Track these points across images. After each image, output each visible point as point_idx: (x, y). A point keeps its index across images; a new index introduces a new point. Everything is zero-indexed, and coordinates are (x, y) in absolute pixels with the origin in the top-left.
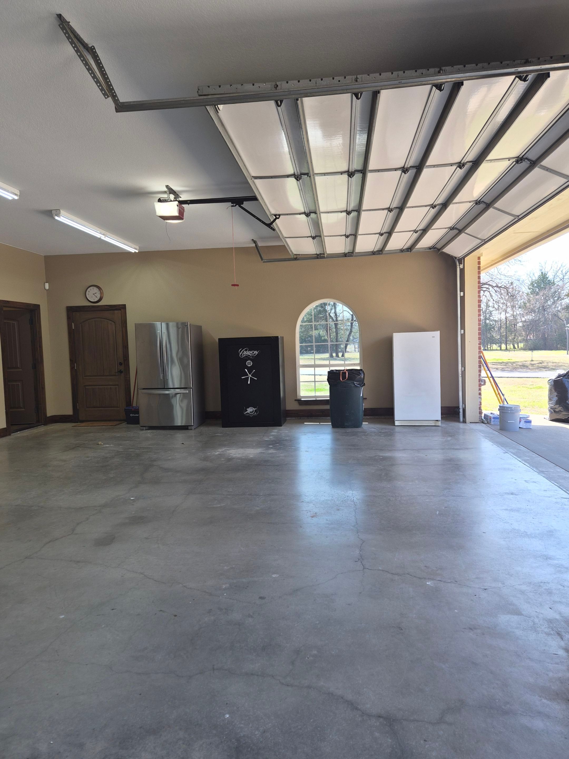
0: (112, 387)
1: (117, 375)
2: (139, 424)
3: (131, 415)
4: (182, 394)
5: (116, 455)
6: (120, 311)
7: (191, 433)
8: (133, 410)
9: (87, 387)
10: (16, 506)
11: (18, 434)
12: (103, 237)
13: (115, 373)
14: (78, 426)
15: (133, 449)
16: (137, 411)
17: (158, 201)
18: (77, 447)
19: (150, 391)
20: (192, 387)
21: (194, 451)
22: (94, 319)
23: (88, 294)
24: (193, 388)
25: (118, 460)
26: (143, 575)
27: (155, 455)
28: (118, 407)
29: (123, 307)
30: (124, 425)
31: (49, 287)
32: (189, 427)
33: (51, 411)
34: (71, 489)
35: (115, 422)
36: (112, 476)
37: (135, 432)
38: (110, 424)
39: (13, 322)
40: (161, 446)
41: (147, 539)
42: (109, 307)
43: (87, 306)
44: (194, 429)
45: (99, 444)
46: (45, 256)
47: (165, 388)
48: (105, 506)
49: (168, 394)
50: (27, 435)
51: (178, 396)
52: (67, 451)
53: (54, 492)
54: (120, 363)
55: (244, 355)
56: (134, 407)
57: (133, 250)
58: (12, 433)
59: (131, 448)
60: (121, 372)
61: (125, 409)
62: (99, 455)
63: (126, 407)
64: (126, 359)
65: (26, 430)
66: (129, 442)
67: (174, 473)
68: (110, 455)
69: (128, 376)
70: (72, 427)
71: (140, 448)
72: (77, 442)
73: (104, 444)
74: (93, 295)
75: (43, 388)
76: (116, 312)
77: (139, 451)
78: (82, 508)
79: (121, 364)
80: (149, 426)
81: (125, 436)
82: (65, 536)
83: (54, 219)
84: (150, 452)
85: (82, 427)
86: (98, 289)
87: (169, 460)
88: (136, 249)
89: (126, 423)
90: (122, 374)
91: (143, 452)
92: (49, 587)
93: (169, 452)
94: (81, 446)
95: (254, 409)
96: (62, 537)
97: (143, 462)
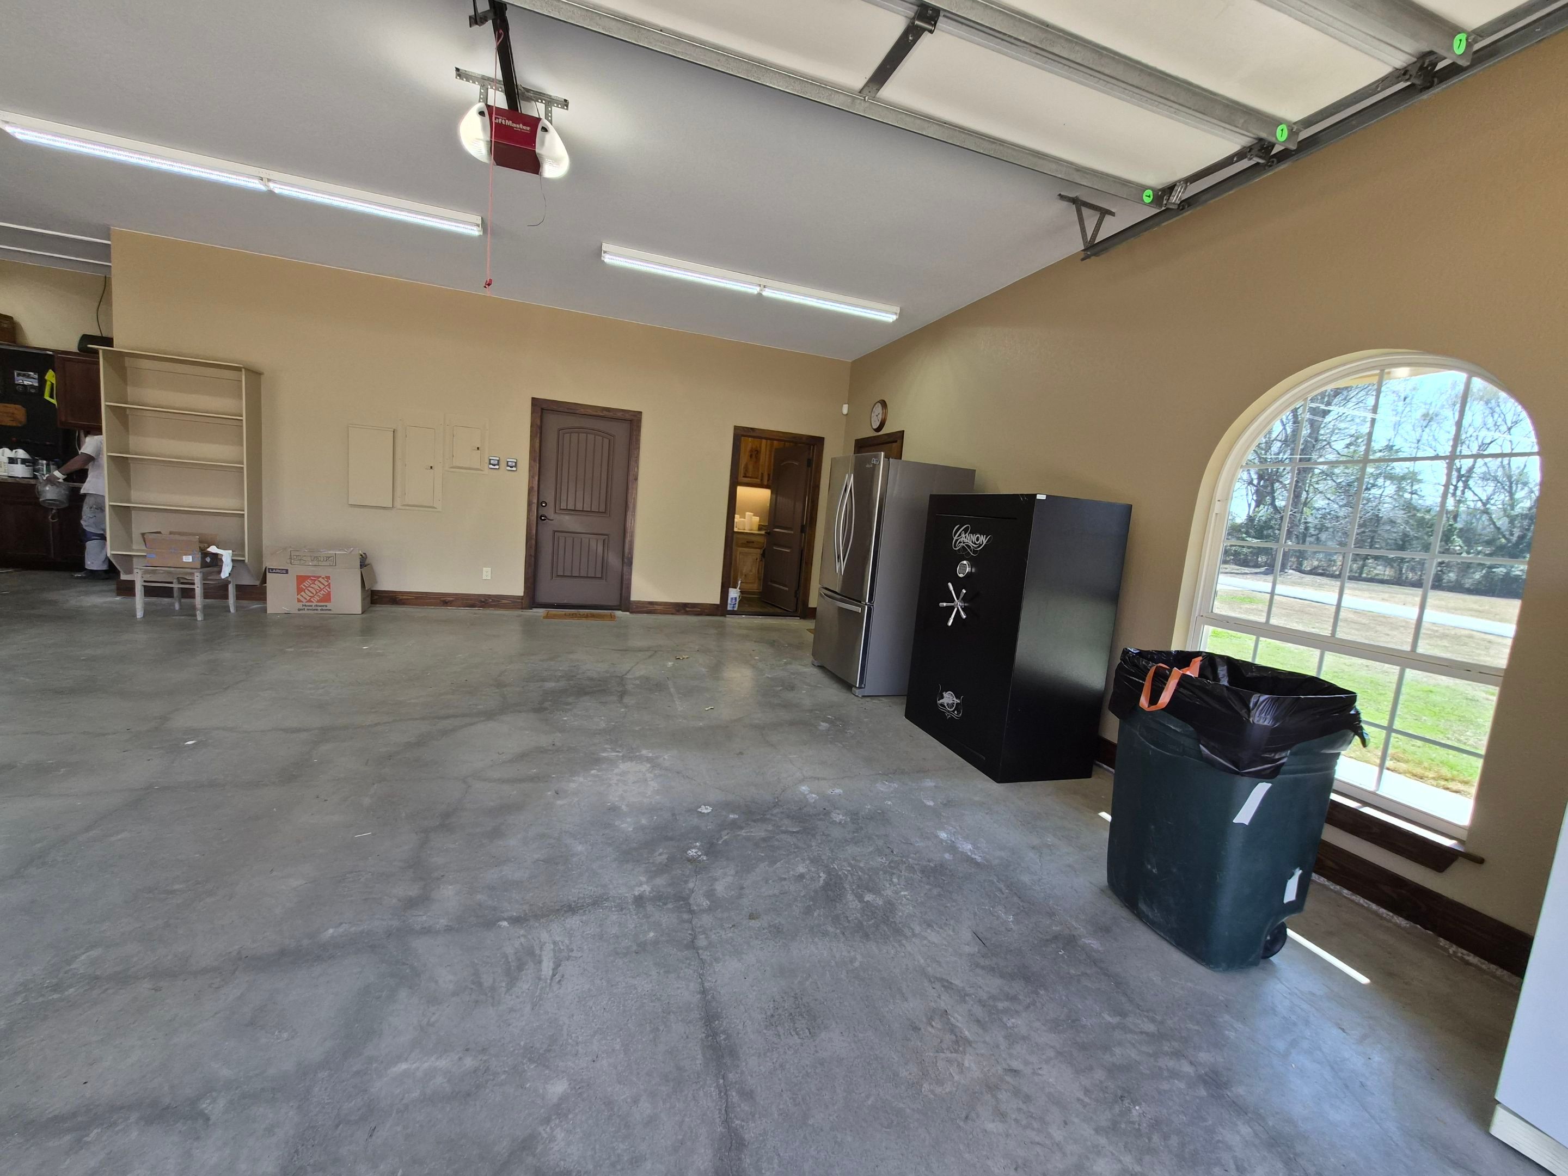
6: (897, 444)
20: (867, 601)
23: (873, 417)
24: (872, 604)
29: (901, 436)
31: (848, 410)
32: (852, 689)
42: (887, 437)
43: (870, 437)
44: (862, 697)
46: (852, 362)
55: (960, 542)
74: (876, 417)
76: (893, 445)
86: (883, 406)
88: (896, 314)
95: (955, 699)
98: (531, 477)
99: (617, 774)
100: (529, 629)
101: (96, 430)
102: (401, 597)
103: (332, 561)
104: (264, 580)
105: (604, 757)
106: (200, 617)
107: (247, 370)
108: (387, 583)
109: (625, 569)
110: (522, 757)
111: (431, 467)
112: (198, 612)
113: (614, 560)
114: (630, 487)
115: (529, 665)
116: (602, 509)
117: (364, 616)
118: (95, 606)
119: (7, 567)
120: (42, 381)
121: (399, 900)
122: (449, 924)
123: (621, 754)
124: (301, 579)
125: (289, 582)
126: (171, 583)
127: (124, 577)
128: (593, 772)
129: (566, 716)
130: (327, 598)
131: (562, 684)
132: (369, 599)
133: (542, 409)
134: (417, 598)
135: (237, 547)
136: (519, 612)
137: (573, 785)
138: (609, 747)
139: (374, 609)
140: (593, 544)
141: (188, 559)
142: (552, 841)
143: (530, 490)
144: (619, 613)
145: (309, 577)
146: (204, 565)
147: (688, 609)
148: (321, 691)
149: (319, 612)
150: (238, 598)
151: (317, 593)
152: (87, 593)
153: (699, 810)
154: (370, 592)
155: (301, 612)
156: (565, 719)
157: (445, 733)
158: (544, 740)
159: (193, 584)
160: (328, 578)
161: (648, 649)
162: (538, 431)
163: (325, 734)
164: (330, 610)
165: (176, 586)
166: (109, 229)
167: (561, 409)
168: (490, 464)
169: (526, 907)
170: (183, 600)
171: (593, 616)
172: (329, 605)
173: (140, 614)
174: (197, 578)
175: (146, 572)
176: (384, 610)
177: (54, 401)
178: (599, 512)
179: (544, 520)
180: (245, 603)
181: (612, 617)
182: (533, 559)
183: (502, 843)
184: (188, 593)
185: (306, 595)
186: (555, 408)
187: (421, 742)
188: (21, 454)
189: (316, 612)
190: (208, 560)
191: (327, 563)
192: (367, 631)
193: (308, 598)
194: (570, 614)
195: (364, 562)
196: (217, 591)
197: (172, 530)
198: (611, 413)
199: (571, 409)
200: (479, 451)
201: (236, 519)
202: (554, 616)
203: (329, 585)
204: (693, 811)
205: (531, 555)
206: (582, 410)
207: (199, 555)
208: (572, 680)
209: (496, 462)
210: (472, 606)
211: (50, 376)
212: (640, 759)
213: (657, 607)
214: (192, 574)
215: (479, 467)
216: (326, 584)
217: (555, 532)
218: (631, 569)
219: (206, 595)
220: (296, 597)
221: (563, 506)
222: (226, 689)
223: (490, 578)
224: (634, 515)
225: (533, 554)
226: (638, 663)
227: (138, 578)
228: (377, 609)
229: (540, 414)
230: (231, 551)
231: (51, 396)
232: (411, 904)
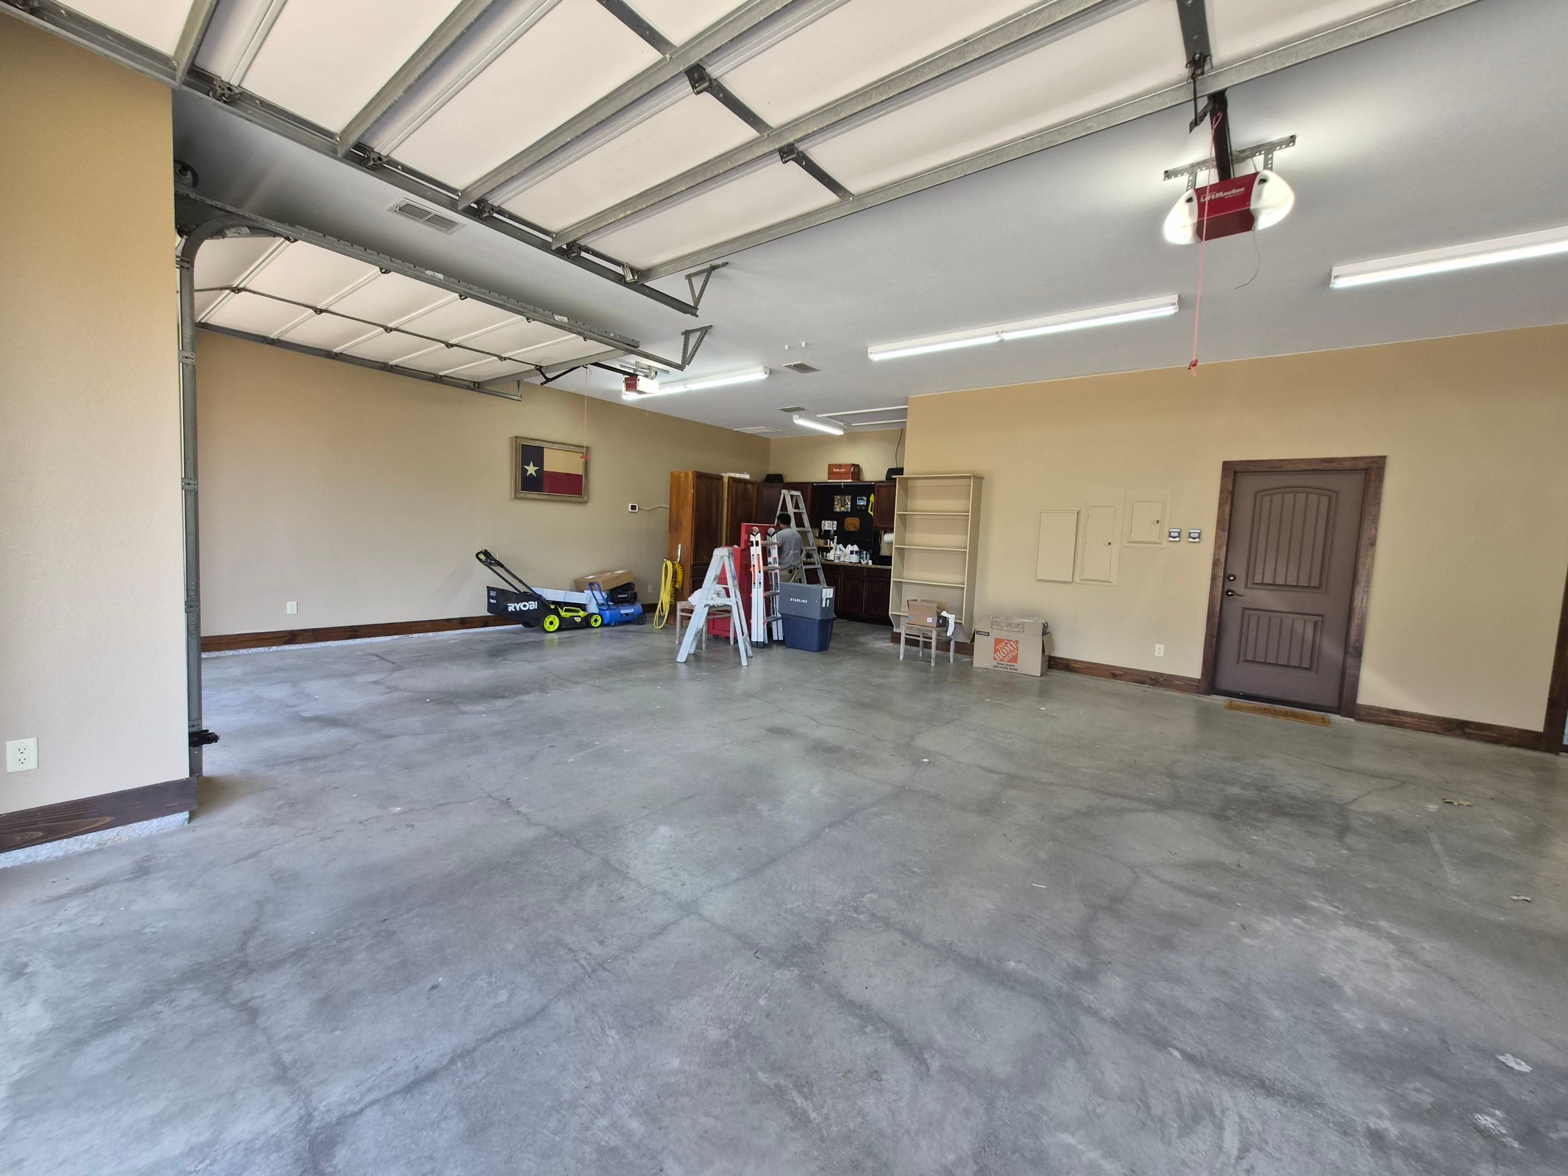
98: (1217, 548)
99: (1335, 939)
100: (1205, 718)
101: (891, 530)
102: (1074, 665)
103: (1020, 627)
104: (973, 640)
105: (1315, 908)
106: (933, 664)
107: (974, 477)
108: (1063, 651)
109: (1350, 661)
110: (1199, 866)
111: (1110, 544)
112: (932, 660)
113: (1331, 649)
114: (1362, 554)
115: (1207, 760)
116: (1315, 583)
117: (1042, 678)
118: (880, 649)
119: (844, 619)
120: (868, 501)
121: (1068, 965)
122: (1116, 1018)
123: (1341, 913)
124: (998, 641)
125: (990, 641)
126: (919, 636)
127: (895, 630)
128: (1295, 920)
129: (1256, 835)
130: (1015, 659)
131: (1250, 793)
132: (1047, 663)
133: (1235, 473)
134: (1087, 668)
135: (958, 613)
136: (1195, 697)
137: (1268, 928)
138: (1323, 896)
139: (1050, 673)
140: (1299, 626)
141: (930, 620)
142: (1236, 985)
143: (1215, 563)
144: (1336, 718)
145: (1004, 640)
146: (939, 625)
147: (1468, 730)
148: (1008, 741)
149: (1009, 670)
150: (956, 652)
151: (1008, 654)
152: (877, 639)
153: (1501, 1058)
154: (1048, 657)
155: (996, 668)
156: (1255, 838)
157: (1112, 811)
158: (1228, 857)
159: (931, 638)
160: (1017, 642)
161: (1390, 777)
162: (1229, 497)
163: (1011, 780)
164: (1016, 670)
165: (921, 639)
166: (908, 398)
167: (1261, 469)
168: (1170, 536)
169: (1203, 1050)
170: (924, 650)
171: (1295, 715)
172: (1016, 666)
173: (901, 658)
174: (934, 635)
175: (907, 628)
176: (1057, 675)
177: (872, 513)
178: (1309, 587)
179: (1231, 595)
180: (959, 656)
181: (1325, 722)
182: (1215, 639)
183: (1173, 957)
184: (927, 645)
185: (1000, 655)
186: (1252, 468)
187: (1089, 813)
188: (856, 548)
189: (1006, 670)
190: (941, 621)
191: (1017, 630)
192: (1044, 693)
193: (1001, 657)
194: (1261, 709)
195: (1045, 631)
196: (944, 645)
197: (923, 599)
198: (1334, 464)
199: (1274, 467)
200: (1159, 524)
201: (959, 591)
202: (1239, 708)
203: (1017, 648)
204: (1489, 1054)
205: (1212, 635)
206: (1290, 466)
207: (936, 618)
208: (1264, 792)
209: (1176, 534)
210: (1142, 683)
211: (872, 498)
212: (1376, 931)
213: (1404, 719)
214: (931, 631)
215: (1157, 540)
216: (1015, 647)
217: (1245, 609)
218: (1360, 662)
219: (937, 649)
220: (993, 655)
221: (1258, 579)
222: (947, 723)
223: (1162, 655)
224: (1367, 592)
225: (1215, 634)
226: (1370, 793)
227: (902, 630)
228: (1054, 674)
229: (1232, 478)
230: (954, 616)
231: (871, 511)
232: (1079, 975)
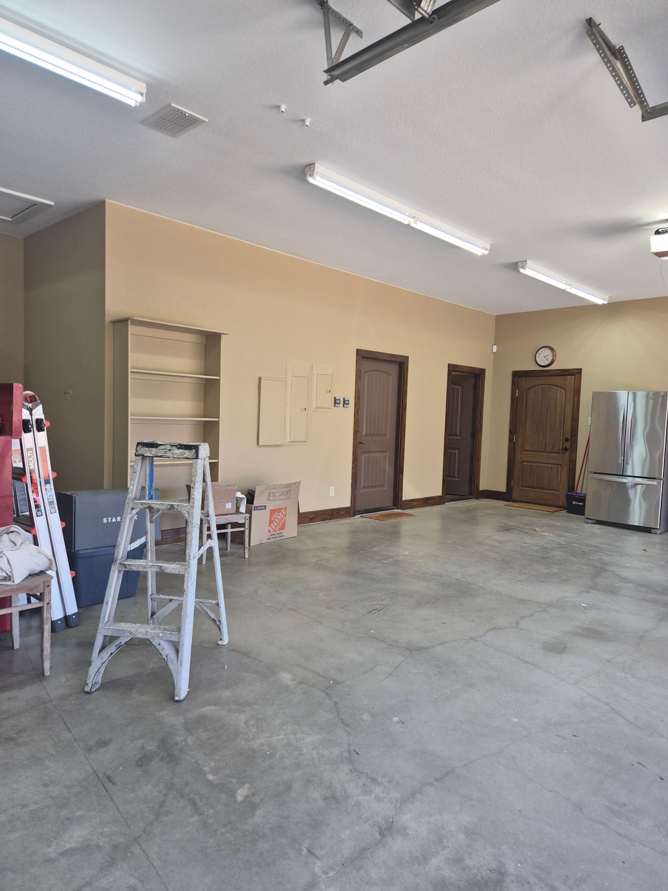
0: (553, 466)
1: (561, 452)
2: (584, 515)
3: (574, 503)
4: (645, 485)
5: (558, 548)
6: (574, 376)
7: (655, 538)
8: (576, 497)
9: (524, 463)
10: (456, 579)
11: (451, 504)
12: (568, 289)
13: (559, 450)
14: (510, 505)
15: (578, 544)
16: (583, 499)
17: (655, 234)
18: (513, 529)
19: (602, 476)
20: (662, 477)
21: (662, 563)
22: (541, 386)
23: (539, 357)
24: (664, 479)
25: (561, 554)
26: (610, 707)
27: (608, 558)
28: (558, 491)
29: (579, 372)
30: (564, 513)
31: (497, 350)
32: (652, 530)
33: (484, 485)
34: (510, 576)
35: (552, 508)
36: (556, 572)
37: (578, 524)
38: (548, 510)
39: (457, 387)
40: (614, 547)
41: (609, 661)
42: (561, 372)
43: (535, 371)
44: (660, 534)
45: (536, 530)
46: (497, 316)
47: (624, 475)
48: (550, 605)
49: (625, 483)
50: (460, 506)
51: (639, 487)
52: (502, 531)
53: (492, 574)
54: (567, 438)
56: (578, 493)
57: (600, 302)
58: (446, 502)
59: (575, 542)
60: (566, 449)
61: (567, 494)
62: (538, 544)
63: (568, 492)
64: (574, 434)
65: (459, 501)
66: (573, 535)
67: (636, 586)
68: (551, 546)
69: (574, 456)
70: (505, 505)
71: (587, 544)
72: (512, 523)
73: (542, 531)
74: (544, 358)
75: (479, 459)
76: (569, 377)
77: (585, 548)
78: (524, 600)
79: (567, 440)
80: (596, 520)
81: (566, 526)
82: (509, 628)
83: (519, 272)
84: (601, 552)
85: (515, 508)
86: (551, 350)
87: (627, 567)
88: (604, 300)
89: (566, 511)
90: (568, 453)
91: (590, 550)
92: (498, 680)
93: (627, 558)
94: (517, 529)
96: (505, 628)
97: (593, 563)
98: (356, 412)
103: (289, 494)
113: (389, 471)
114: (402, 413)
116: (385, 432)
124: (273, 512)
130: (282, 526)
133: (362, 358)
140: (381, 460)
141: (229, 506)
143: (355, 422)
145: (277, 510)
149: (278, 539)
151: (278, 523)
155: (270, 541)
160: (286, 509)
162: (361, 375)
164: (283, 536)
167: (371, 357)
178: (384, 435)
182: (356, 476)
185: (273, 525)
186: (368, 356)
191: (286, 496)
193: (274, 528)
198: (395, 358)
199: (376, 356)
200: (330, 394)
205: (356, 473)
206: (381, 357)
210: (326, 519)
213: (415, 503)
216: (284, 514)
217: (363, 453)
220: (268, 527)
221: (367, 432)
224: (404, 435)
229: (361, 362)
